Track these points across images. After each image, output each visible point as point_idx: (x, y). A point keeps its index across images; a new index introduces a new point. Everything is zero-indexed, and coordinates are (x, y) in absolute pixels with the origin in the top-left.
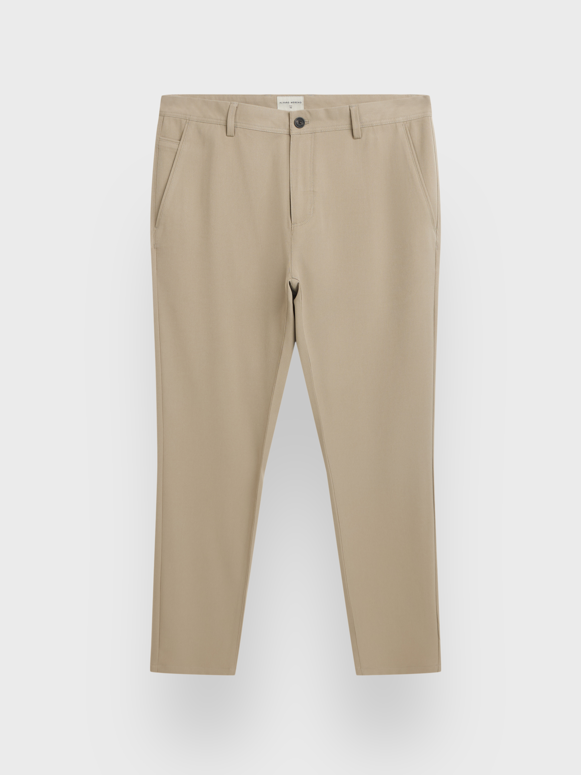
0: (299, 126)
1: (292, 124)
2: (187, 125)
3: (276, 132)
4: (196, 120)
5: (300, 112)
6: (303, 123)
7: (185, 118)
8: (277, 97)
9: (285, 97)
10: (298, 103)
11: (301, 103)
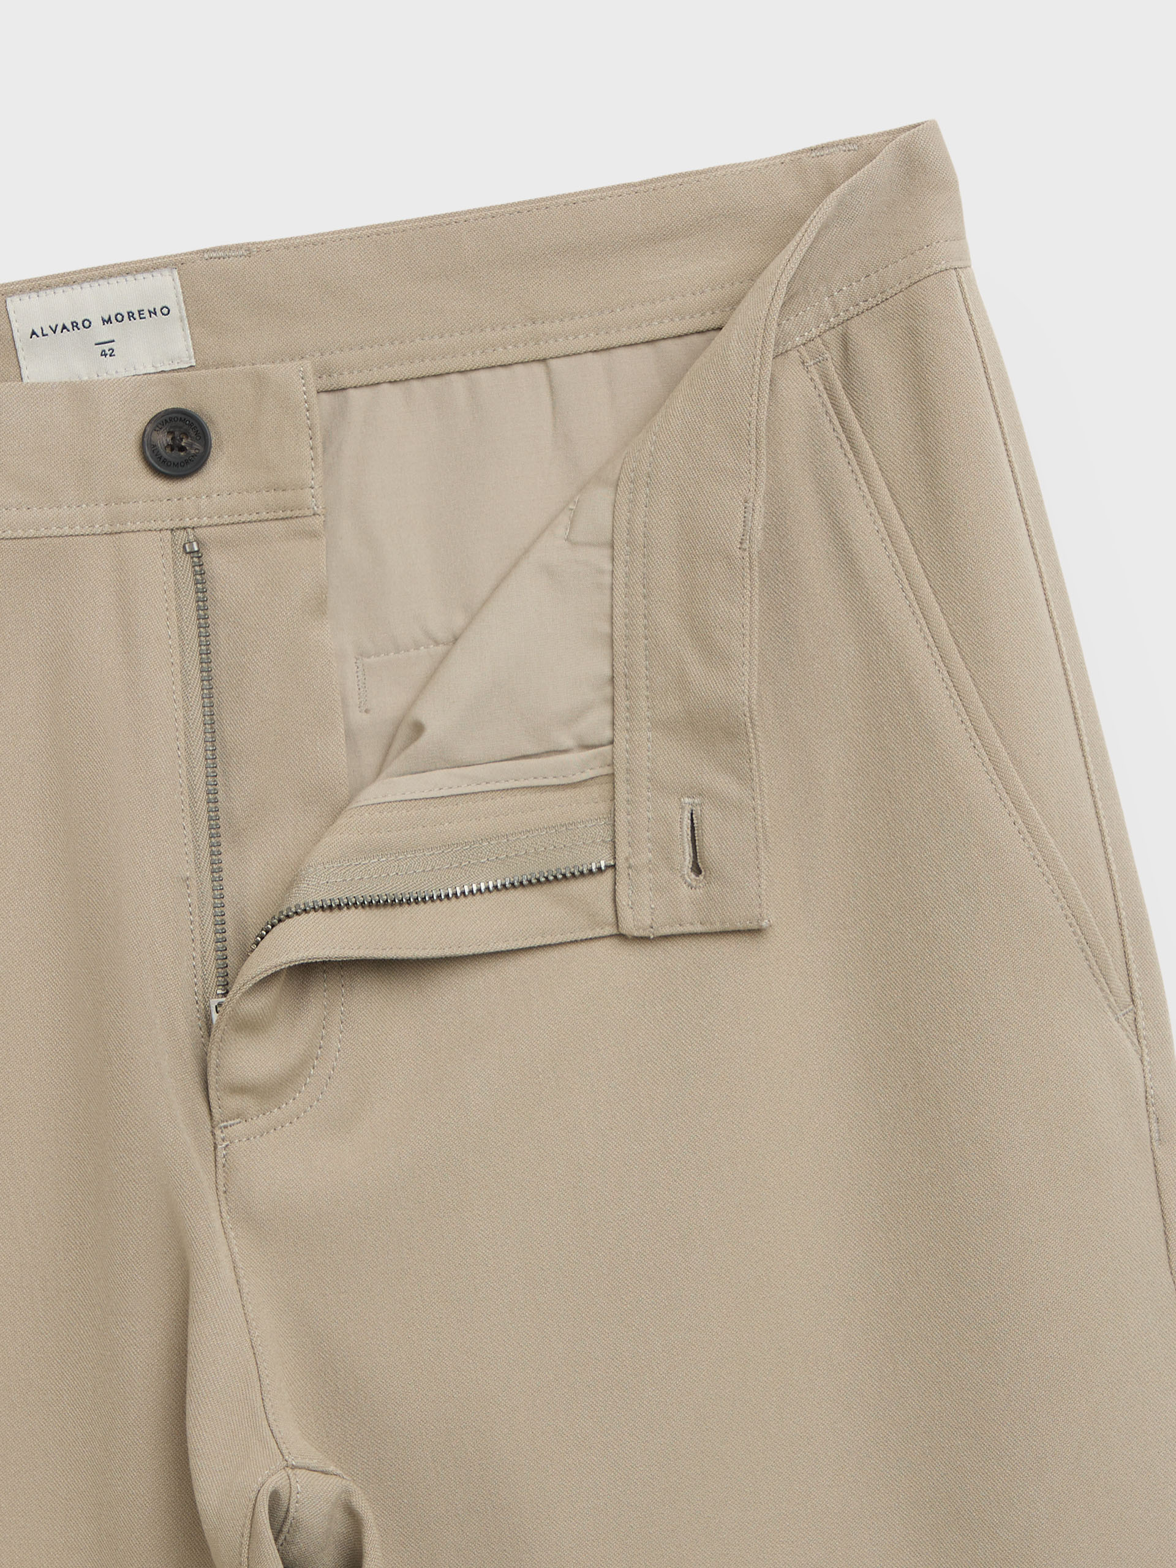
0: (179, 468)
6: (197, 445)
8: (9, 300)
9: (56, 291)
10: (147, 314)
11: (167, 315)
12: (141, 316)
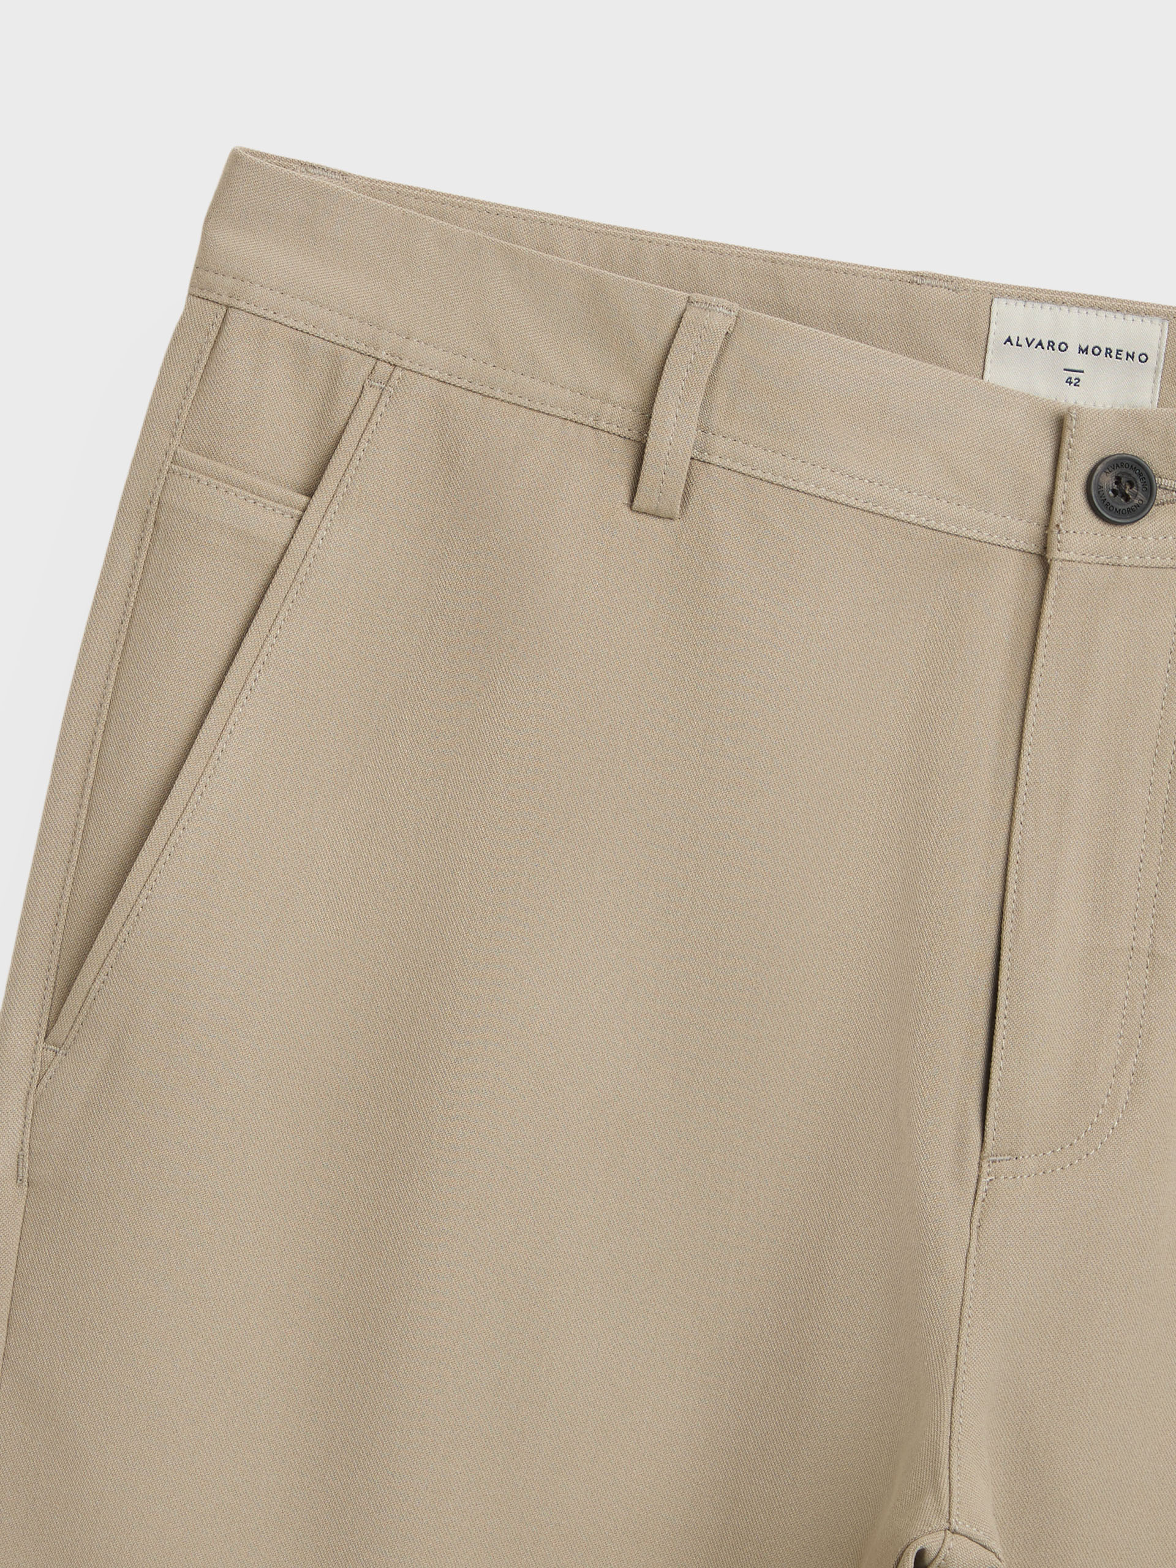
0: (1118, 512)
1: (1072, 491)
2: (371, 395)
3: (953, 529)
4: (435, 373)
5: (1134, 418)
6: (1141, 496)
7: (371, 351)
8: (996, 300)
9: (1043, 305)
10: (1124, 356)
11: (1143, 362)
12: (1118, 356)
